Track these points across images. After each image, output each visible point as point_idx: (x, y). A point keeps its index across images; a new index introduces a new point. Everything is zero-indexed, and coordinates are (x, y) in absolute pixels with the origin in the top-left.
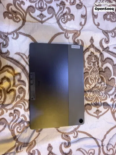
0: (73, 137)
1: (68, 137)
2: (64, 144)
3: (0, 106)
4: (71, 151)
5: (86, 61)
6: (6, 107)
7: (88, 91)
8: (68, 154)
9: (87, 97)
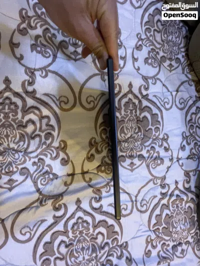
0: (105, 191)
1: (99, 191)
3: (23, 153)
4: (101, 206)
5: (123, 108)
6: (29, 155)
7: (123, 141)
8: (98, 209)
9: (122, 148)
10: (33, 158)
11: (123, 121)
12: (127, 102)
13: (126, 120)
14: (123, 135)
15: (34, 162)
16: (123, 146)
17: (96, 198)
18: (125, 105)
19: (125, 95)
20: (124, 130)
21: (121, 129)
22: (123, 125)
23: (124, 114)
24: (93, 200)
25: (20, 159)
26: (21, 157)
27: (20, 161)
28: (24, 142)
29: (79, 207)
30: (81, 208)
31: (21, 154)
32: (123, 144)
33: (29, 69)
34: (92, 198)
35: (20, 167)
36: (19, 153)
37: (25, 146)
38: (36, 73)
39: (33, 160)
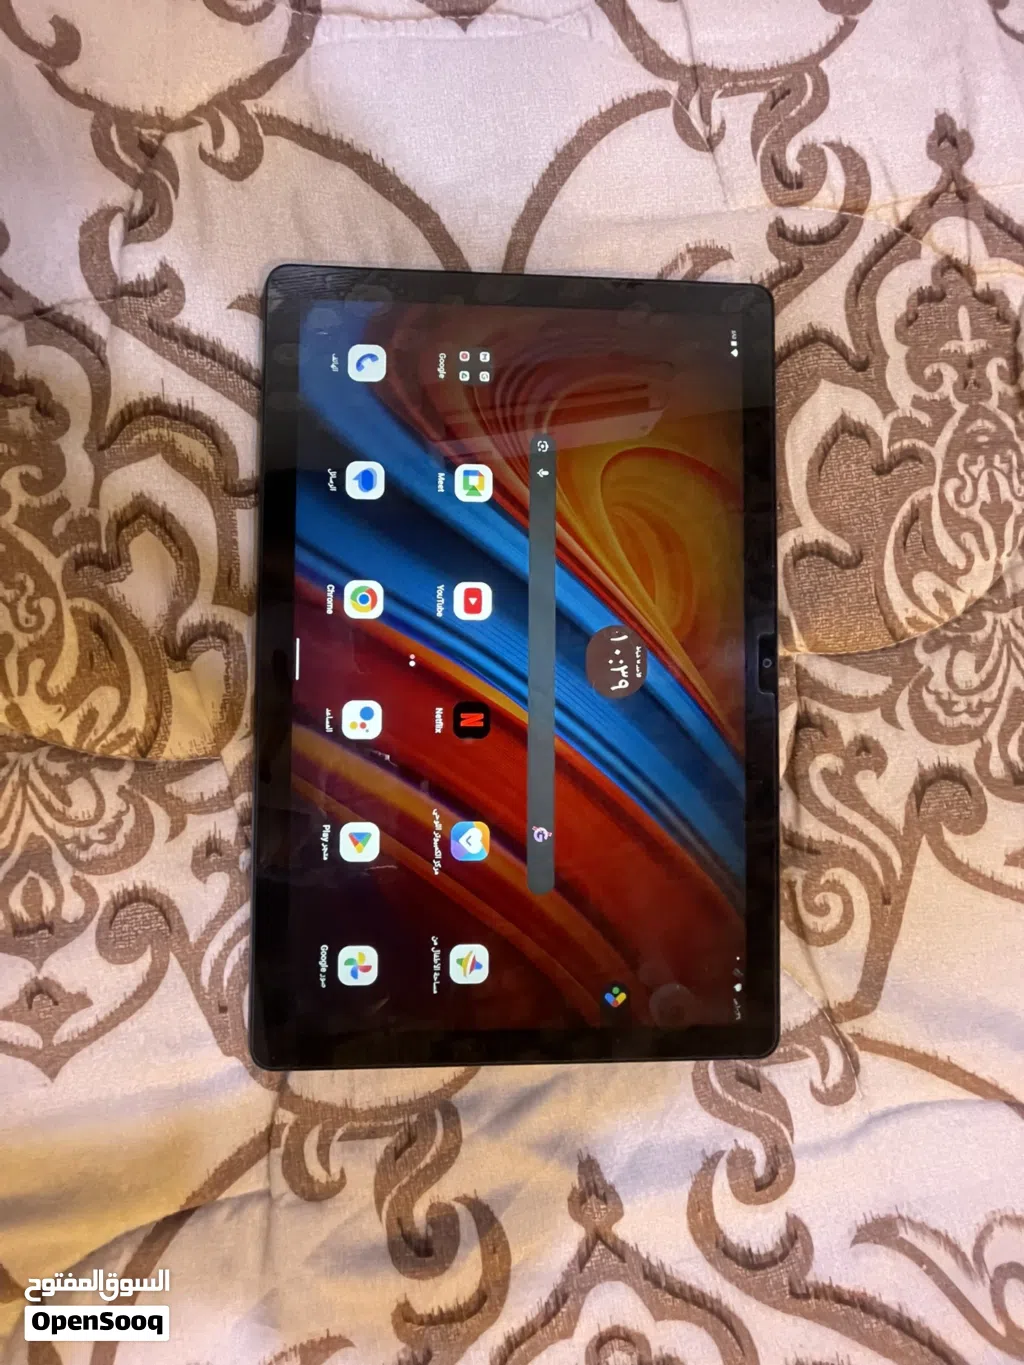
0: (814, 1090)
1: (758, 1088)
2: (731, 1162)
3: (124, 776)
4: (795, 1234)
5: (896, 352)
6: (174, 788)
7: (934, 642)
8: (772, 1260)
9: (929, 700)
10: (204, 807)
11: (912, 455)
12: (923, 297)
13: (938, 451)
14: (926, 583)
15: (212, 847)
16: (938, 682)
17: (740, 1160)
18: (907, 323)
19: (904, 238)
20: (928, 541)
21: (906, 530)
22: (919, 495)
23: (917, 403)
24: (721, 1180)
25: (108, 818)
26: (114, 804)
27: (111, 832)
28: (123, 686)
29: (598, 1237)
30: (619, 1250)
31: (110, 782)
32: (937, 662)
33: (124, 118)
34: (711, 1163)
35: (107, 887)
36: (98, 774)
37: (137, 718)
38: (177, 145)
39: (198, 829)
